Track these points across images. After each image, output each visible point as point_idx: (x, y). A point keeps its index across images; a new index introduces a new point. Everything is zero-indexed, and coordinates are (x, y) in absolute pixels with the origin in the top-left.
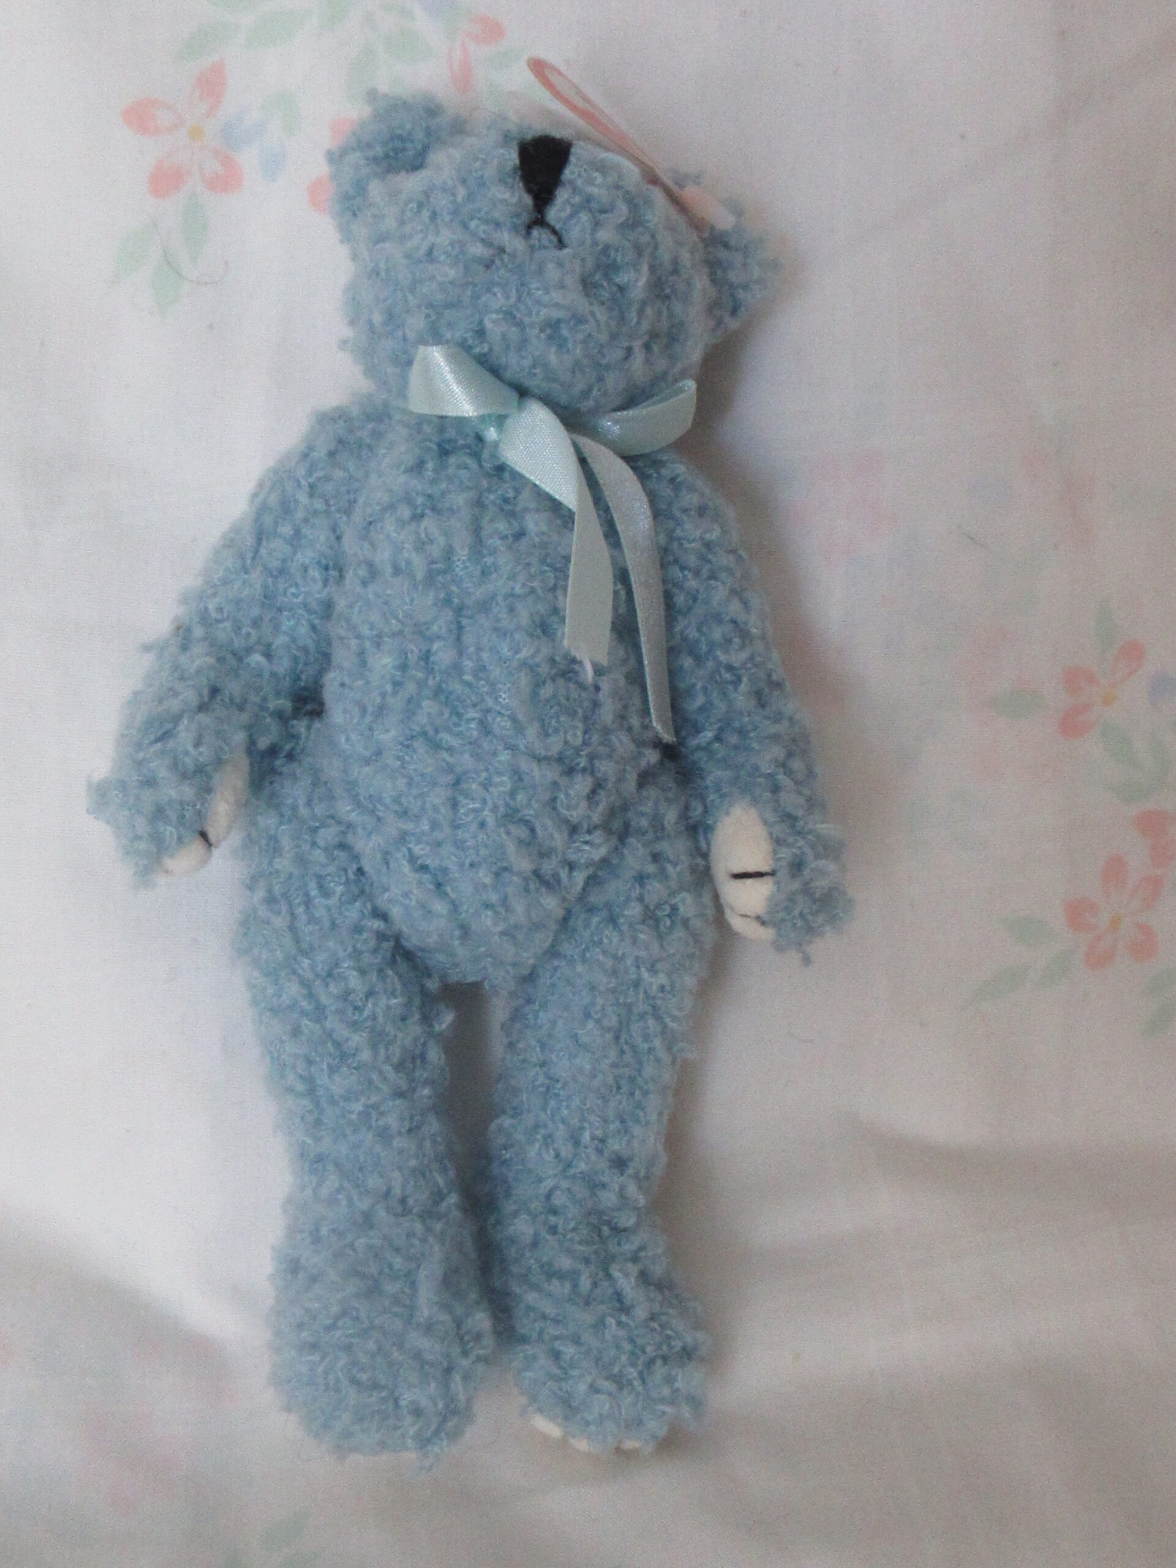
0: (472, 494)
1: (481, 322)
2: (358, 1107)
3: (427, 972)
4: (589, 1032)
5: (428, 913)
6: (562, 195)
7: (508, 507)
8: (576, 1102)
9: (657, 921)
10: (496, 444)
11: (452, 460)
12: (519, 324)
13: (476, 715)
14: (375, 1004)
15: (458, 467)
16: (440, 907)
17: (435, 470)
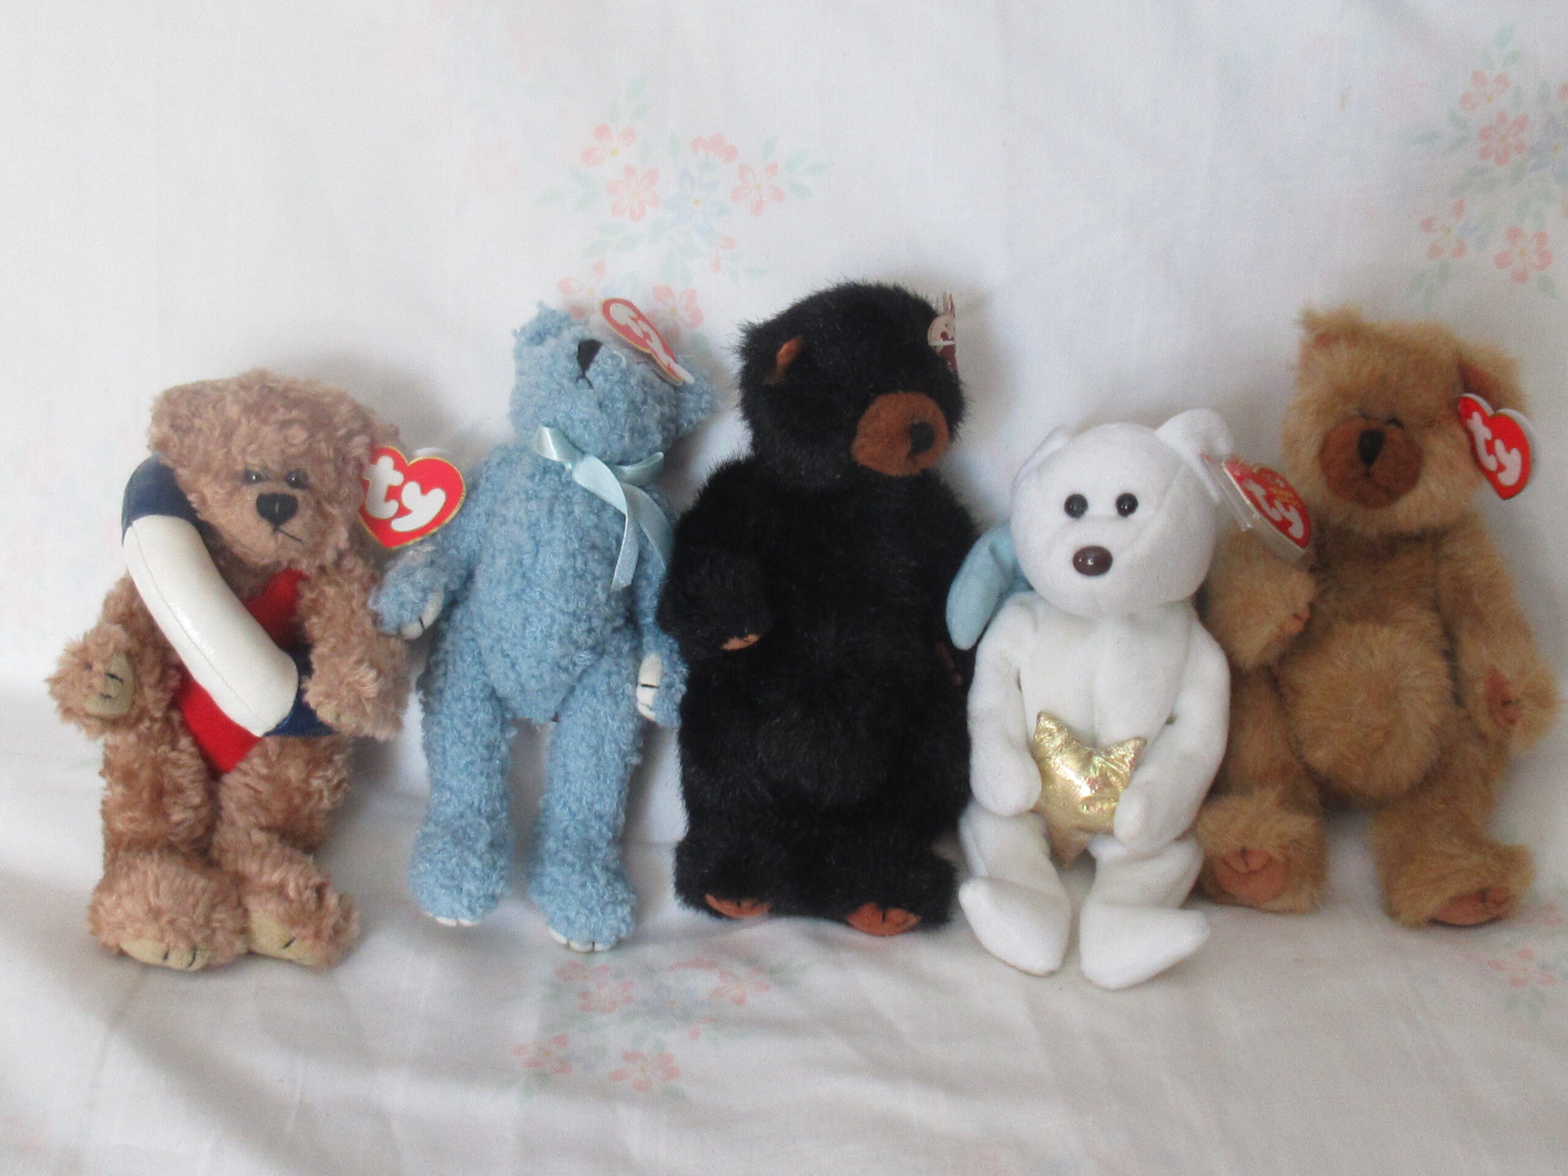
0: (553, 493)
1: (556, 416)
2: (463, 762)
3: (507, 709)
4: (583, 749)
5: (507, 677)
6: (593, 367)
7: (569, 500)
8: (579, 783)
9: (616, 696)
10: (571, 473)
11: (548, 476)
12: (571, 418)
13: (539, 590)
14: (478, 716)
15: (551, 480)
16: (512, 676)
17: (540, 480)
